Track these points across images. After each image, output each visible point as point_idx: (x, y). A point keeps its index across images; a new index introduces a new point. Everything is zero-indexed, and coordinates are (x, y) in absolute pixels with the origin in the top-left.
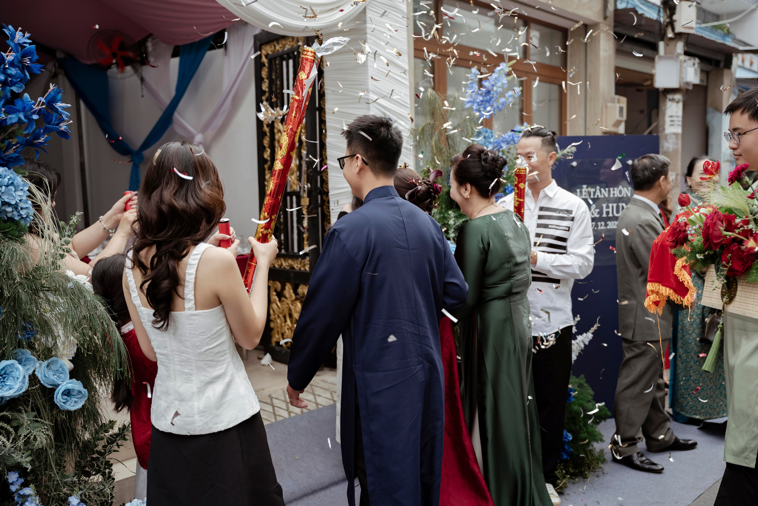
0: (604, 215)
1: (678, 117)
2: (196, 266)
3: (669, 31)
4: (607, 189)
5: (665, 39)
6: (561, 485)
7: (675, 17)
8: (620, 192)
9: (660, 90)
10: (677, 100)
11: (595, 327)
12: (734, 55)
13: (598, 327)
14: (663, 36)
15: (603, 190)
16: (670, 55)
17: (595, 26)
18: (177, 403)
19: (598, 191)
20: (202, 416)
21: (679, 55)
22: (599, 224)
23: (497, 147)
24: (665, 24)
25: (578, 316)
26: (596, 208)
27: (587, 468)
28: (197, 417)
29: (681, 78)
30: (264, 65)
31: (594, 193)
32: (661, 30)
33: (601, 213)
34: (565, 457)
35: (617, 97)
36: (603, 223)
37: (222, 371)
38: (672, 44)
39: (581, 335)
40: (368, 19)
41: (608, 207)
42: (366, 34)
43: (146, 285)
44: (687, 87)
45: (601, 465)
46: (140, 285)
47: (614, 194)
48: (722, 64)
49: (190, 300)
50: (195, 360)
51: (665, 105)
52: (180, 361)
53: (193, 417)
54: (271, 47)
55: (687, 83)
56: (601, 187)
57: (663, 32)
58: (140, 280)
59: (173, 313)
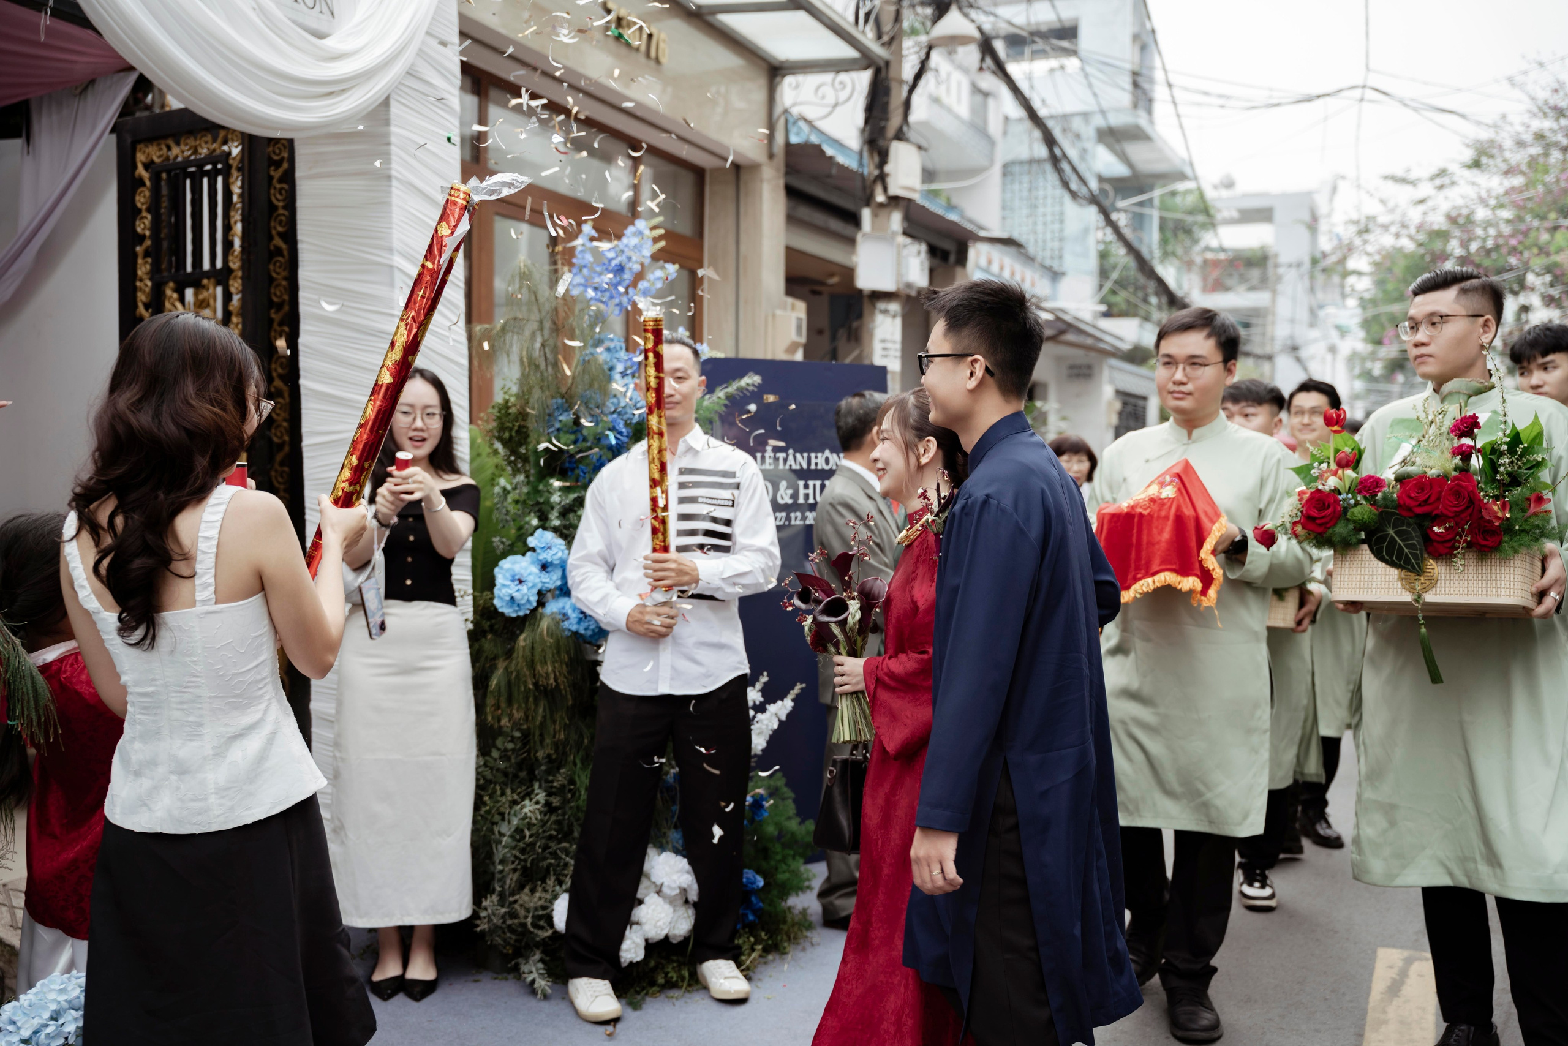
0: (801, 500)
1: (894, 342)
2: (218, 524)
3: (879, 190)
4: (805, 455)
5: (873, 204)
6: (748, 962)
7: (888, 168)
8: (827, 461)
9: (865, 293)
10: (892, 313)
11: (797, 689)
12: (970, 244)
13: (802, 689)
14: (868, 200)
15: (798, 455)
16: (881, 234)
17: (755, 167)
18: (174, 777)
19: (791, 457)
20: (223, 797)
21: (894, 234)
22: (793, 515)
23: (631, 367)
24: (872, 178)
25: (765, 674)
26: (787, 488)
27: (785, 938)
28: (213, 799)
29: (899, 274)
30: (143, 184)
31: (785, 460)
32: (864, 188)
33: (795, 496)
34: (751, 917)
35: (790, 300)
36: (799, 514)
37: (257, 716)
38: (883, 213)
39: (774, 702)
40: (392, 117)
41: (806, 486)
42: (389, 144)
43: (106, 563)
44: (908, 291)
45: (805, 933)
46: (92, 564)
47: (816, 464)
48: (952, 258)
49: (206, 586)
50: (210, 698)
51: (873, 321)
52: (182, 703)
53: (205, 799)
54: (161, 149)
55: (909, 285)
56: (795, 451)
57: (868, 191)
58: (92, 556)
59: (164, 614)
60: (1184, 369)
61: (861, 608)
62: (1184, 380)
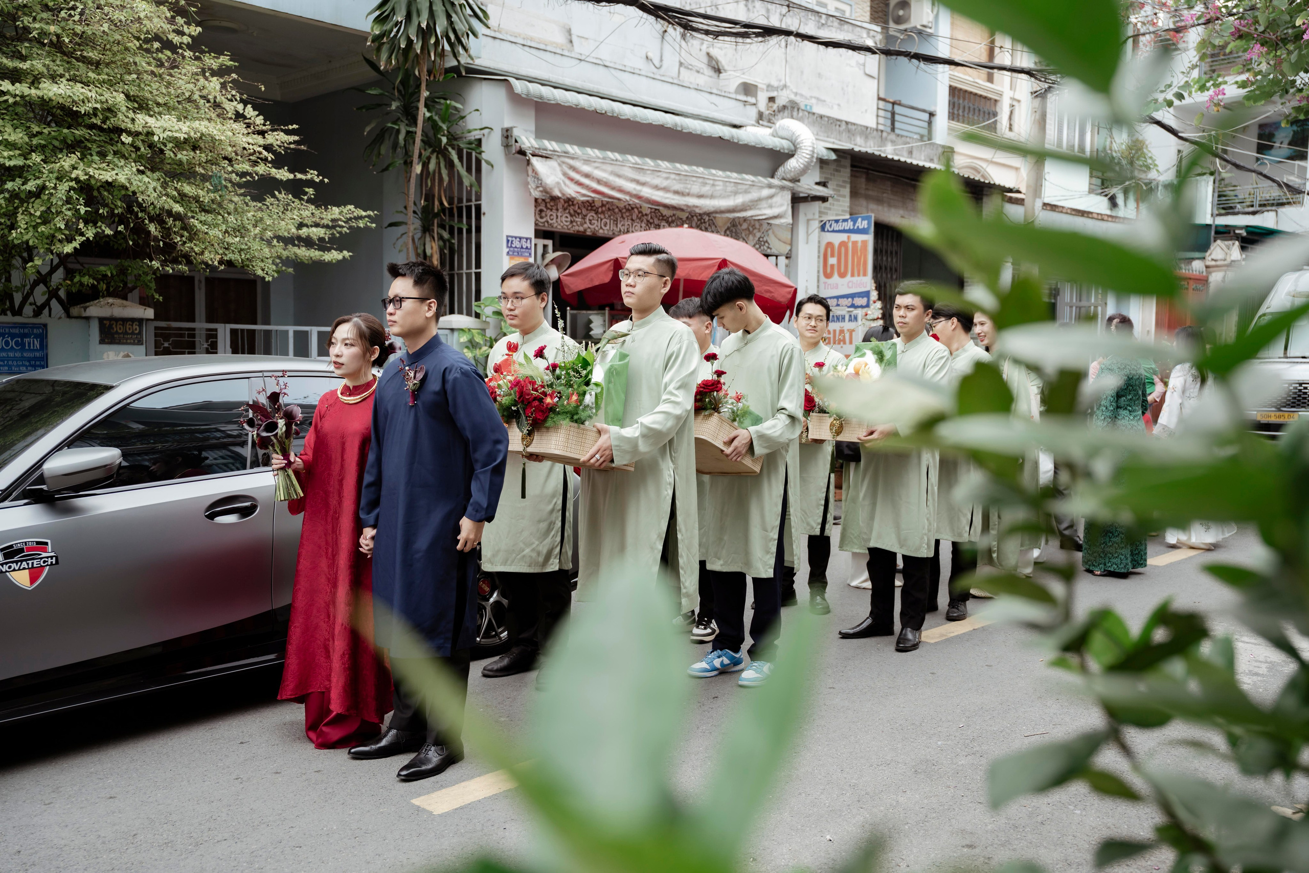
60: (512, 301)
61: (285, 424)
62: (512, 308)
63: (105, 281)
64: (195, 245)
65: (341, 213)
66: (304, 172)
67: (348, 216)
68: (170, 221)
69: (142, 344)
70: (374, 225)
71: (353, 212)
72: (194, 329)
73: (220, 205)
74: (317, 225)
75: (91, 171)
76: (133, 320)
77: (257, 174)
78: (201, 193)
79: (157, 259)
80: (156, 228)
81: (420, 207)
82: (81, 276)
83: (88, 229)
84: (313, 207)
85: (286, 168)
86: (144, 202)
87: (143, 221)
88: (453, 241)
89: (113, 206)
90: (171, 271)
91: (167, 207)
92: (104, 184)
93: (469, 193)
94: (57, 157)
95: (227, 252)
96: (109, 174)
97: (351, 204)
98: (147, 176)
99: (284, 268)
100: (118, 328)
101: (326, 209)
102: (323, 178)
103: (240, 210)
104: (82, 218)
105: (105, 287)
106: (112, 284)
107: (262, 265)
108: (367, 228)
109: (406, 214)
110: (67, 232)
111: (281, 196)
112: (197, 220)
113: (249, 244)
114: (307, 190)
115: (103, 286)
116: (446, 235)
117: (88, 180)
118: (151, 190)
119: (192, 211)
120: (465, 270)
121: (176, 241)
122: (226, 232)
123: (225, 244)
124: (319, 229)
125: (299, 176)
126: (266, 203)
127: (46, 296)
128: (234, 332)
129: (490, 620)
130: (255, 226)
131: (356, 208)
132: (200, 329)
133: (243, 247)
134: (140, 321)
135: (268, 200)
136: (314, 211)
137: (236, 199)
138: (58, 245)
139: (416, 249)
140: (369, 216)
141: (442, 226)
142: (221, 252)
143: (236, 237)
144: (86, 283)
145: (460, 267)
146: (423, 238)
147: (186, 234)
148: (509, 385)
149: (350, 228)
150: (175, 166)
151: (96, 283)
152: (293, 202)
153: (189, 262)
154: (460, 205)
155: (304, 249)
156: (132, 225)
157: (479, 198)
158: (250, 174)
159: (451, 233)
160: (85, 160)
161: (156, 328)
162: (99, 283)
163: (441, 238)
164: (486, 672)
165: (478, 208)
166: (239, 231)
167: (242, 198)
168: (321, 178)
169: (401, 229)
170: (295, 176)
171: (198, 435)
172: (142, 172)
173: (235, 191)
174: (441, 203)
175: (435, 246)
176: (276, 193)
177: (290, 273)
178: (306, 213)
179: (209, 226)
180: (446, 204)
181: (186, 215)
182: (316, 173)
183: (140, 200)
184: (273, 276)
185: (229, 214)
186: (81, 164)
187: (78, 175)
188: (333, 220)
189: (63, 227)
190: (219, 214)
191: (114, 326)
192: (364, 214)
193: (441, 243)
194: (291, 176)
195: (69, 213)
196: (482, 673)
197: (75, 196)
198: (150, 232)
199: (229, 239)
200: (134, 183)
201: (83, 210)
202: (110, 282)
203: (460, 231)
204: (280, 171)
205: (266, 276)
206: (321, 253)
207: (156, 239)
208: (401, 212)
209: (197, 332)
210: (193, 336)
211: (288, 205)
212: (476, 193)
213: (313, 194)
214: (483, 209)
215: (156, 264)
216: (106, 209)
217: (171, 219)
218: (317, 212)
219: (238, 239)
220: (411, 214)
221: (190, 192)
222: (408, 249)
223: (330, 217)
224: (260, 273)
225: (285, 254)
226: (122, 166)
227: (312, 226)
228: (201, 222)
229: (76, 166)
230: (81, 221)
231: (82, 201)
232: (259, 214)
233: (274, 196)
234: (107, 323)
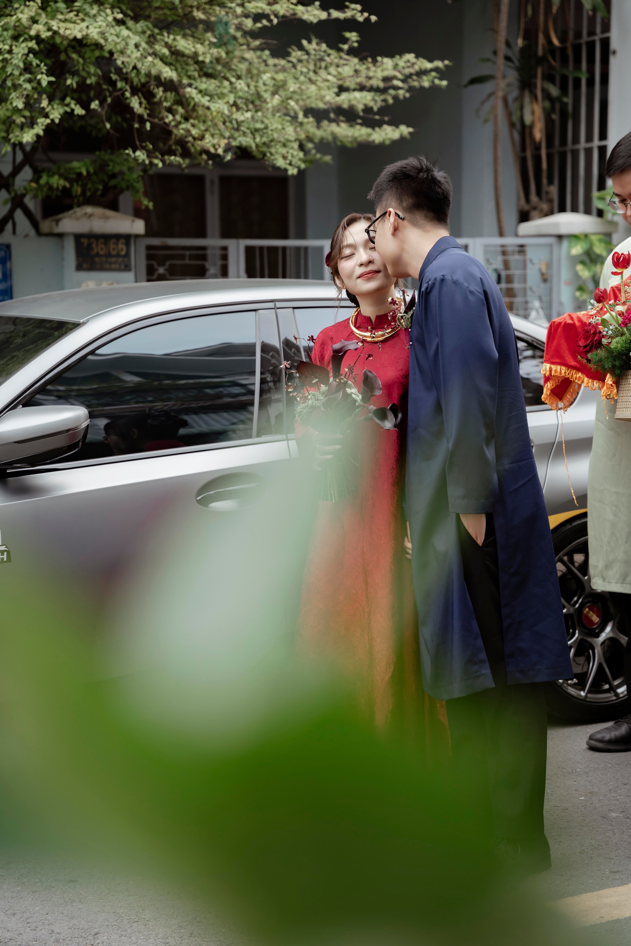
63: (80, 183)
64: (193, 126)
65: (395, 67)
66: (342, 8)
67: (407, 71)
68: (160, 92)
69: (130, 270)
70: (444, 83)
71: (413, 64)
72: (204, 248)
73: (227, 65)
74: (362, 88)
75: (54, 24)
76: (118, 237)
77: (276, 16)
78: (200, 48)
79: (143, 148)
80: (140, 103)
81: (516, 50)
82: (49, 176)
83: (53, 108)
84: (356, 60)
85: (317, 3)
86: (125, 67)
87: (123, 94)
88: (565, 100)
89: (84, 74)
90: (160, 165)
91: (154, 72)
92: (74, 43)
93: (592, 20)
94: (12, 7)
95: (236, 134)
96: (78, 27)
97: (409, 52)
98: (128, 28)
99: (318, 156)
100: (99, 248)
101: (375, 62)
102: (370, 15)
103: (255, 72)
104: (45, 93)
105: (79, 190)
106: (89, 186)
107: (283, 151)
108: (434, 88)
109: (494, 63)
110: (27, 114)
111: (312, 46)
112: (196, 88)
113: (266, 121)
114: (348, 35)
115: (77, 190)
116: (554, 91)
117: (52, 37)
118: (131, 47)
119: (189, 77)
120: (583, 144)
121: (167, 121)
122: (235, 104)
123: (234, 122)
124: (365, 93)
125: (335, 14)
126: (291, 59)
127: (8, 207)
128: (249, 250)
129: (600, 666)
130: (274, 93)
131: (417, 57)
132: (214, 248)
133: (259, 126)
134: (127, 238)
135: (294, 54)
136: (358, 67)
137: (249, 55)
138: (17, 132)
139: (510, 115)
140: (436, 69)
141: (549, 78)
142: (227, 134)
143: (247, 111)
144: (55, 186)
145: (576, 140)
146: (520, 99)
147: (180, 110)
148: (620, 319)
149: (411, 89)
150: (167, 11)
151: (68, 185)
152: (329, 55)
153: (186, 153)
154: (578, 42)
155: (343, 125)
156: (109, 100)
157: (606, 27)
158: (266, 16)
159: (564, 89)
160: (49, 9)
161: (149, 248)
162: (72, 185)
163: (547, 95)
164: (593, 743)
165: (606, 43)
166: (253, 102)
167: (259, 53)
168: (366, 15)
169: (487, 87)
170: (329, 14)
171: (208, 391)
172: (120, 22)
173: (248, 45)
174: (549, 41)
175: (538, 109)
176: (305, 42)
177: (327, 163)
178: (347, 71)
179: (211, 96)
180: (556, 42)
181: (180, 82)
182: (359, 7)
183: (119, 62)
184: (299, 168)
185: (239, 77)
186: (44, 15)
187: (38, 31)
188: (386, 79)
189: (21, 106)
190: (227, 79)
191: (94, 246)
192: (429, 65)
193: (547, 104)
194: (324, 15)
195: (28, 86)
196: (588, 743)
197: (35, 62)
198: (132, 109)
199: (239, 116)
200: (110, 39)
201: (45, 80)
202: (87, 184)
203: (577, 82)
204: (309, 8)
205: (288, 167)
206: (369, 130)
207: (141, 120)
208: (488, 60)
209: (209, 252)
210: (204, 258)
211: (322, 60)
212: (603, 19)
213: (357, 41)
214: (614, 45)
215: (141, 155)
216: (76, 79)
217: (161, 89)
218: (362, 68)
219: (248, 115)
220: (500, 60)
221: (186, 48)
222: (496, 117)
223: (380, 74)
224: (280, 163)
225: (319, 134)
226: (95, 16)
227: (354, 90)
228: (200, 91)
229: (37, 18)
230: (44, 96)
231: (44, 69)
232: (280, 77)
233: (301, 48)
234: (85, 241)
